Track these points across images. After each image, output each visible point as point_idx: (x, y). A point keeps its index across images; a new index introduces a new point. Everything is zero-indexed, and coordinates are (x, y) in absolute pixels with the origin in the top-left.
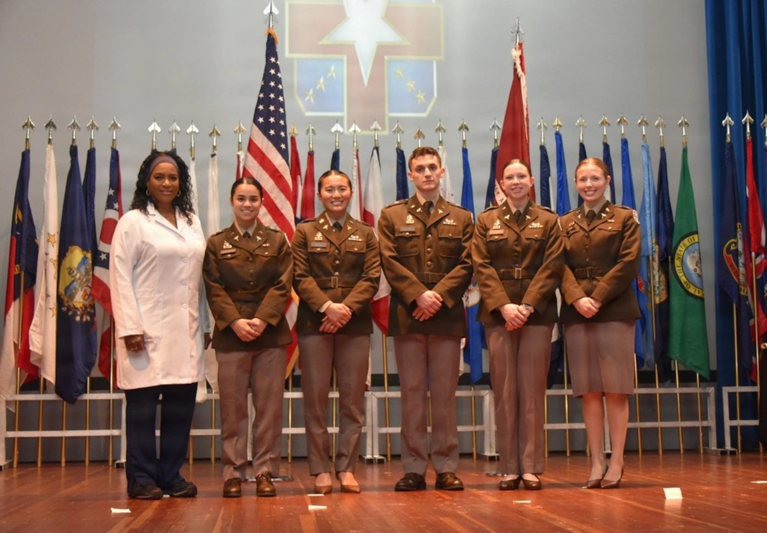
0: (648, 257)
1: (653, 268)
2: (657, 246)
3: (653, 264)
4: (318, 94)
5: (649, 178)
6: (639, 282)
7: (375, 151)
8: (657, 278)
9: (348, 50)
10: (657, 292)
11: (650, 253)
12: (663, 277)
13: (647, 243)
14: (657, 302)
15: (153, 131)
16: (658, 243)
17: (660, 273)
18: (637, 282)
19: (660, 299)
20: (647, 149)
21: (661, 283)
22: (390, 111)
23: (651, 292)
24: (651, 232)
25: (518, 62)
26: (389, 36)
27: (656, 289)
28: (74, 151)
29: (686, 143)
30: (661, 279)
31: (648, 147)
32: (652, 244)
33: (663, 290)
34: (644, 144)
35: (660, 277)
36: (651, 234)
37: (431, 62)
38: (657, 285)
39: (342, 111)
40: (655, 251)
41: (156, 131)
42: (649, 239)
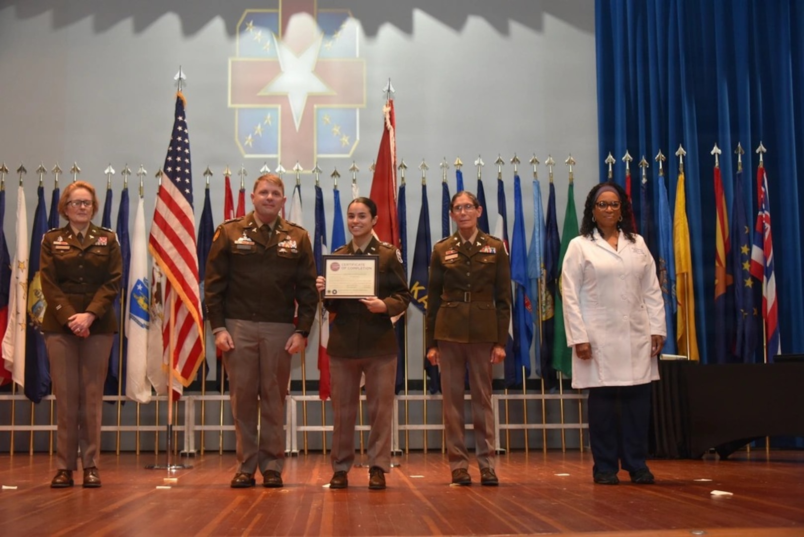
0: (537, 280)
1: (541, 289)
2: (545, 270)
3: (541, 286)
4: (256, 138)
5: (539, 211)
6: (526, 302)
7: (297, 189)
8: (544, 299)
9: (282, 99)
10: (544, 311)
11: (539, 275)
12: (550, 297)
13: (536, 267)
14: (544, 319)
15: (108, 173)
16: (546, 267)
17: (547, 293)
18: (524, 302)
19: (546, 316)
20: (537, 184)
21: (548, 303)
22: (318, 153)
23: (539, 310)
24: (540, 257)
25: (388, 117)
26: (318, 86)
27: (543, 308)
28: (41, 191)
29: (572, 179)
30: (548, 299)
31: (539, 182)
32: (541, 268)
33: (550, 308)
34: (535, 181)
35: (546, 298)
36: (540, 260)
37: (355, 110)
38: (544, 305)
39: (277, 153)
40: (542, 275)
41: (111, 173)
42: (538, 264)
